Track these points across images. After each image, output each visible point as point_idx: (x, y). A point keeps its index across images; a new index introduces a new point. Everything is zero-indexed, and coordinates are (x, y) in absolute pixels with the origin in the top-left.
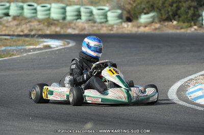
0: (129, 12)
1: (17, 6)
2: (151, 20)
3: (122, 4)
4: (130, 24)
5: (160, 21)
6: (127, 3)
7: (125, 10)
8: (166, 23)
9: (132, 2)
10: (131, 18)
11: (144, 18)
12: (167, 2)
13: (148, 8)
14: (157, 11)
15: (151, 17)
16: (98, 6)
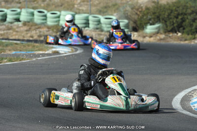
0: (135, 22)
1: (27, 12)
2: (156, 30)
3: (129, 14)
4: (136, 33)
5: (165, 32)
6: (134, 13)
7: (132, 20)
8: (171, 35)
9: (138, 13)
10: (137, 28)
11: (150, 29)
12: (172, 14)
13: (154, 19)
14: (163, 23)
15: (157, 28)
16: (105, 15)
